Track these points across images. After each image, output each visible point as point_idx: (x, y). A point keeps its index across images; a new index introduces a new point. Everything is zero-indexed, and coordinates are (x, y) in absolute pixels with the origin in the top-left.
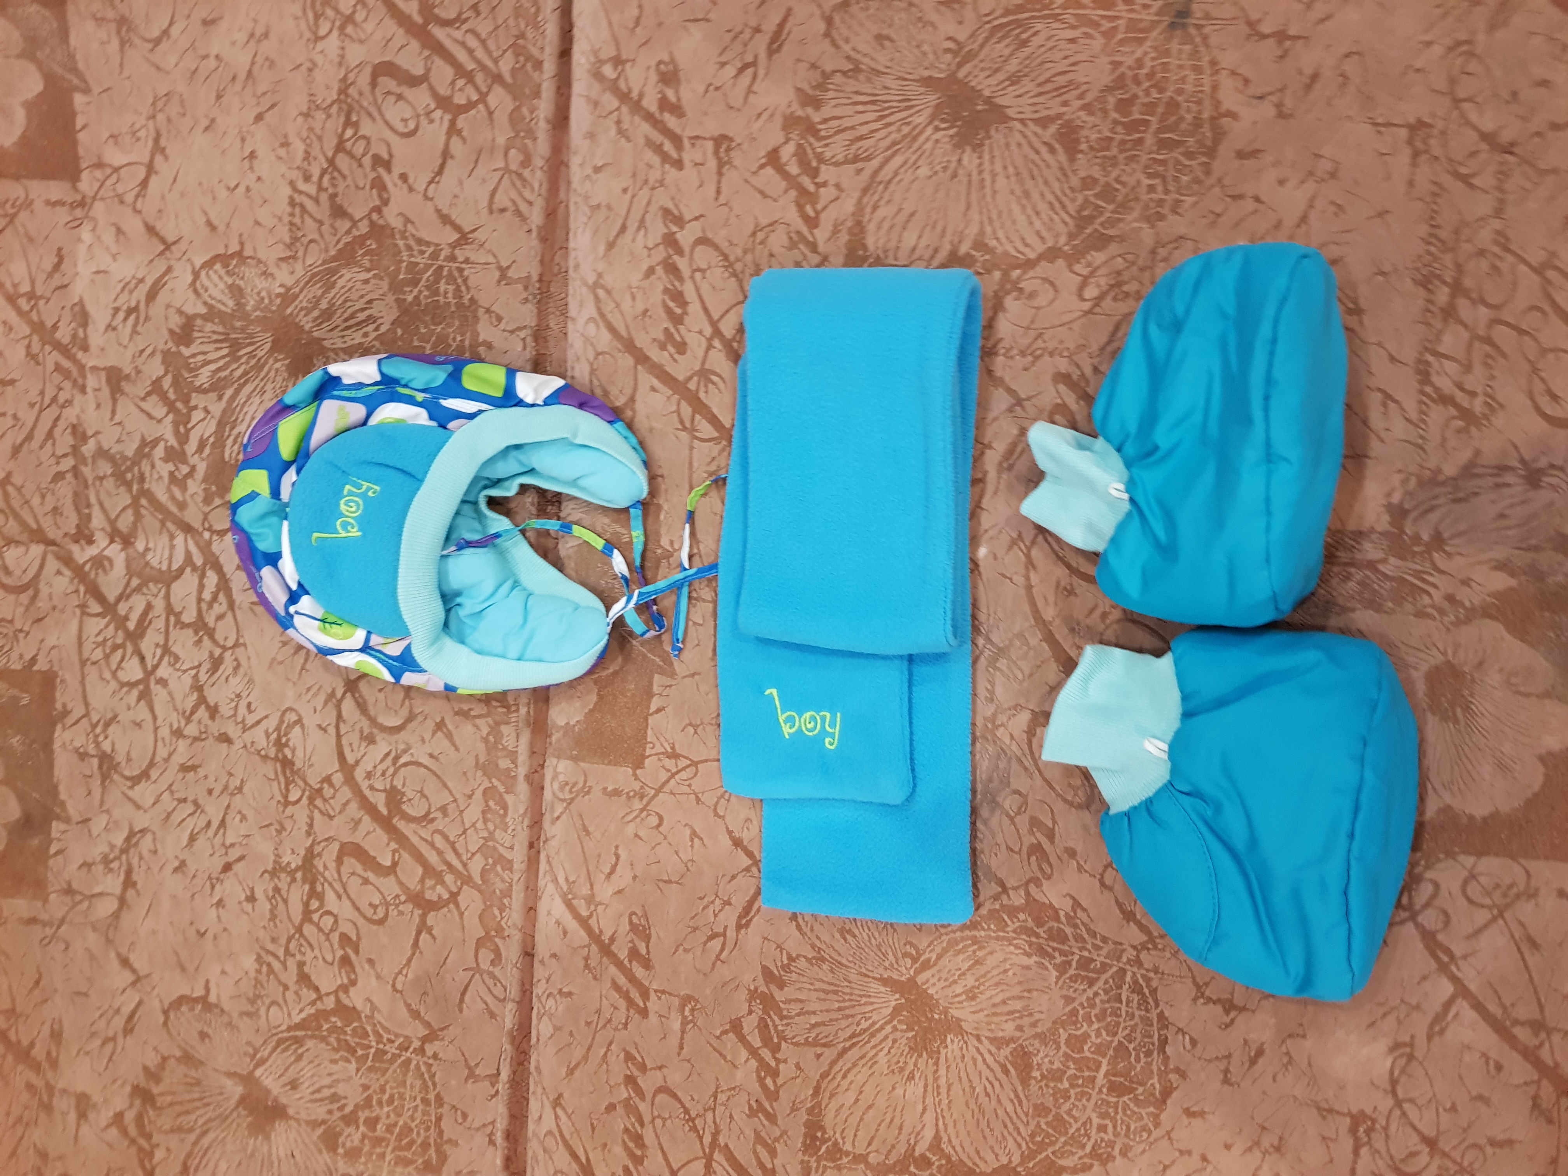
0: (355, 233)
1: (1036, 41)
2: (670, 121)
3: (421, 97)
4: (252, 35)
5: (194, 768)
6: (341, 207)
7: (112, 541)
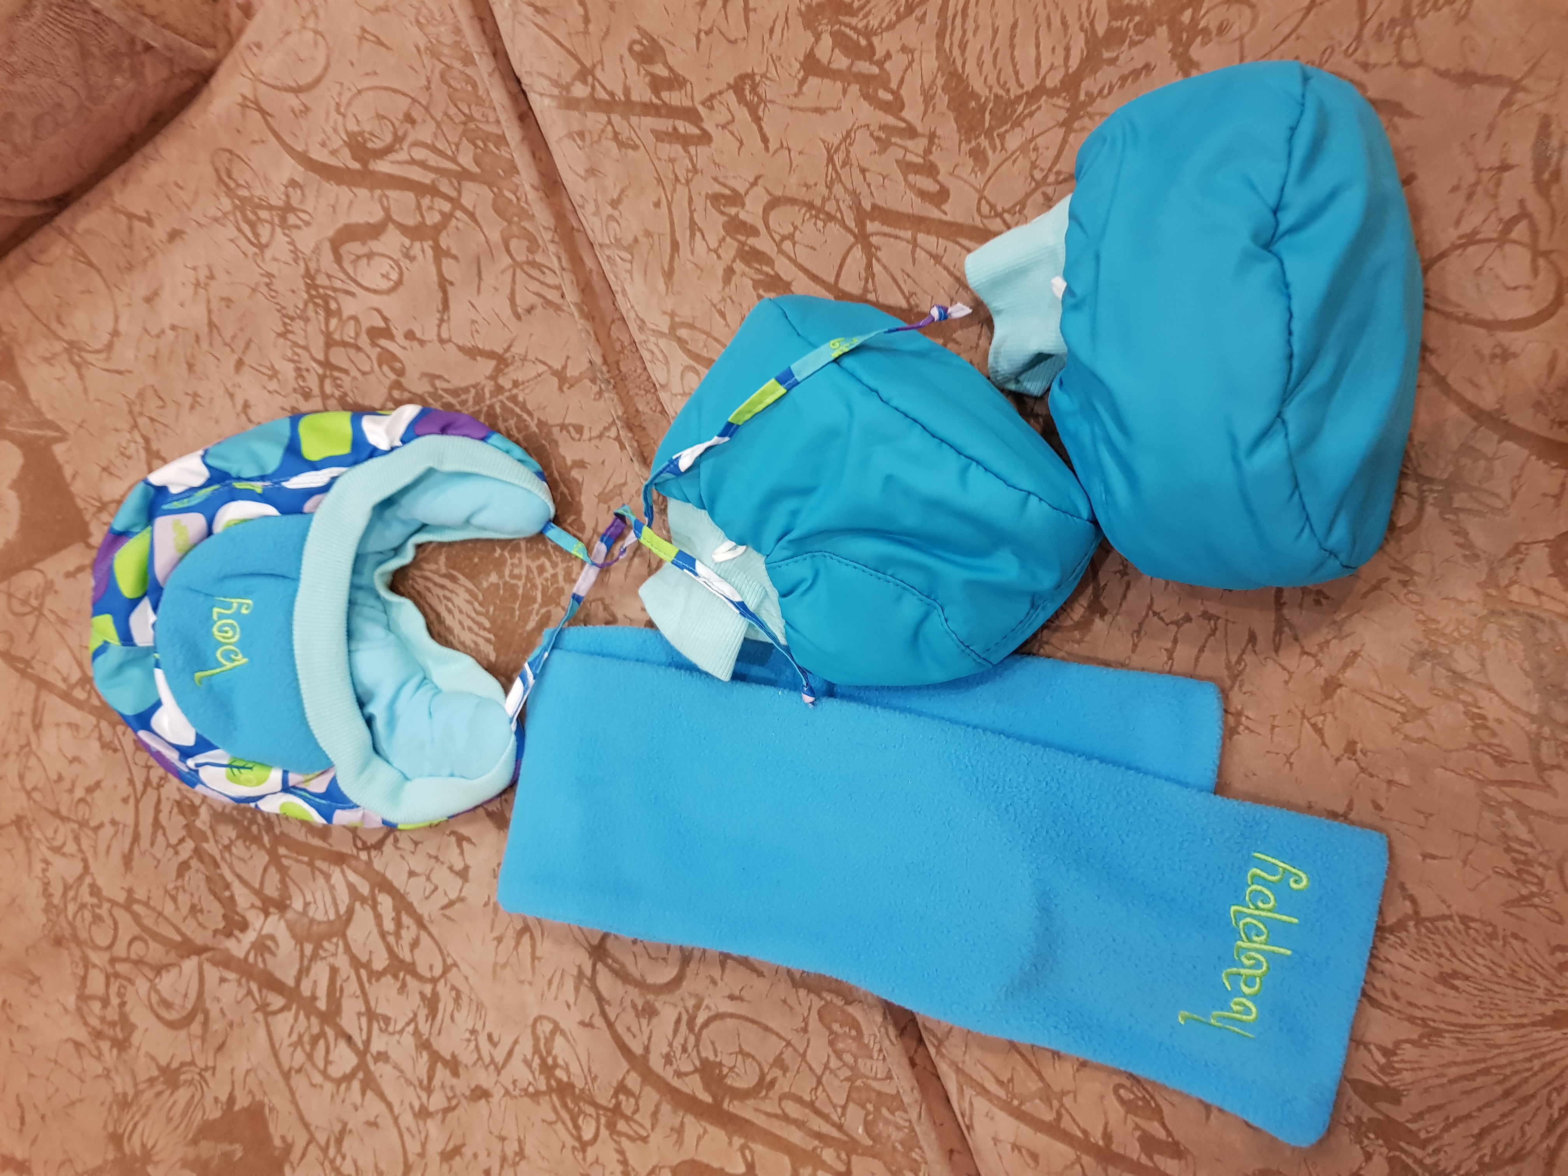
2: (674, 98)
5: (457, 1151)
7: (267, 914)
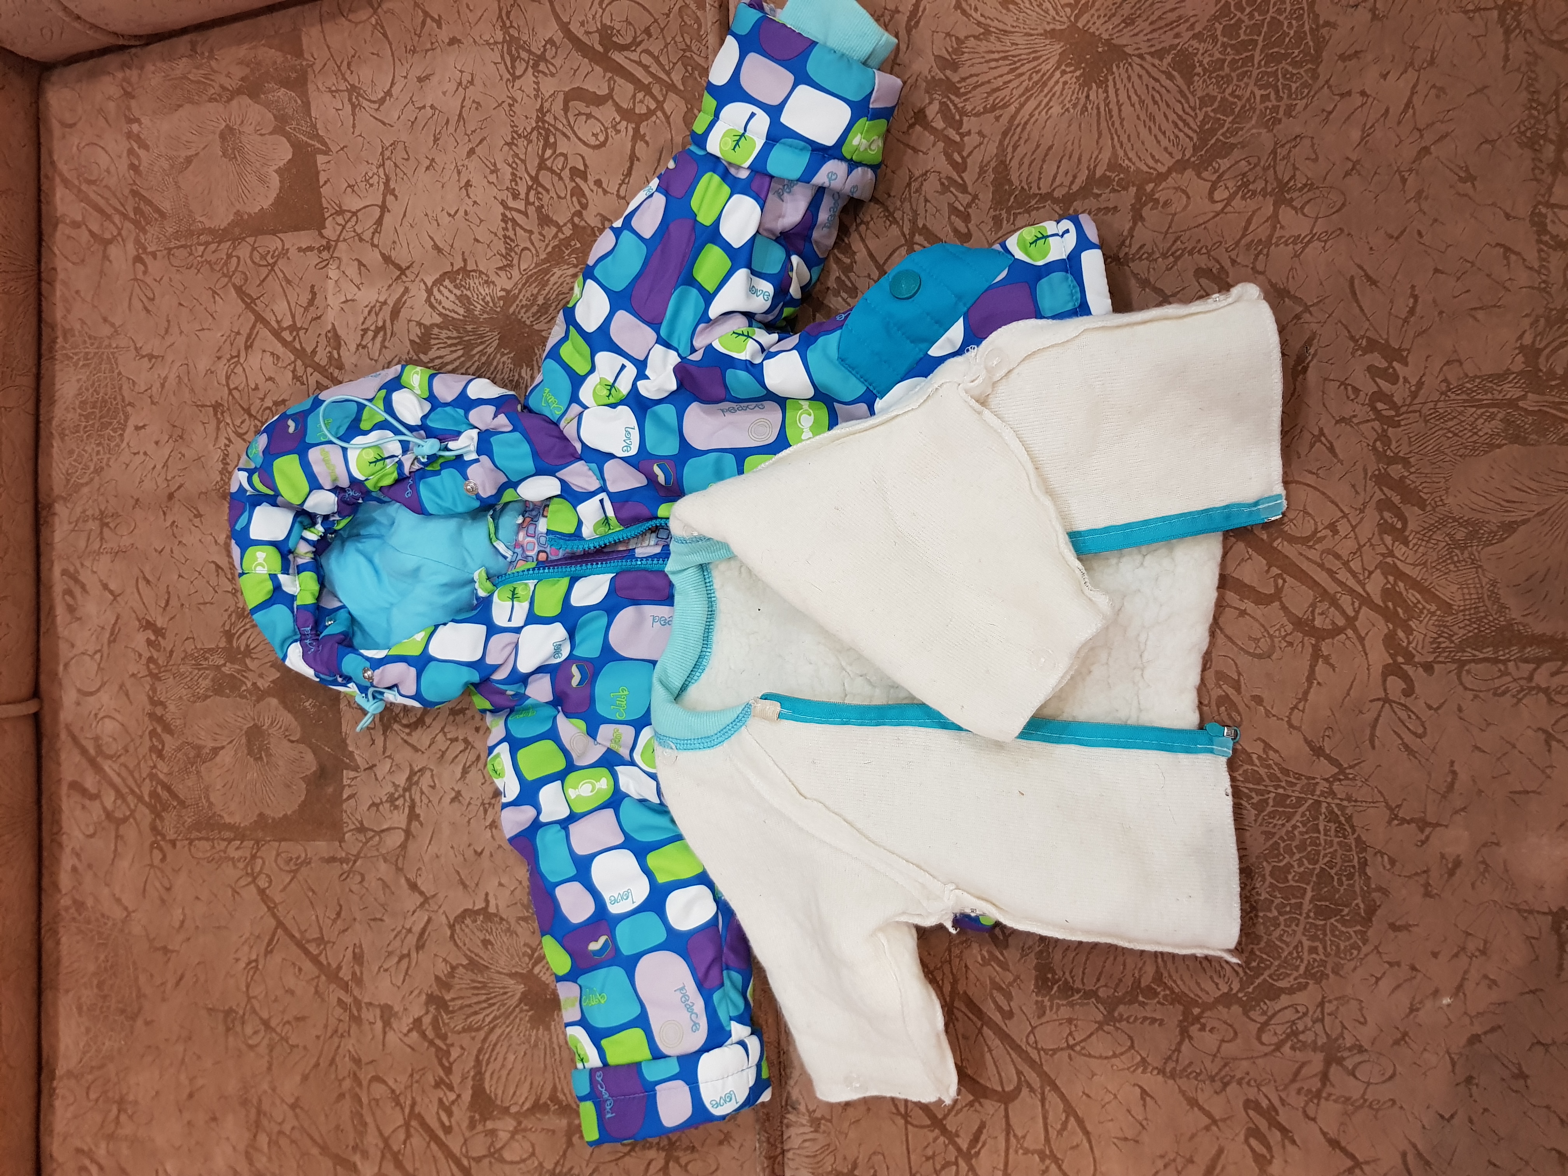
0: (561, 236)
3: (607, 113)
4: (460, 84)
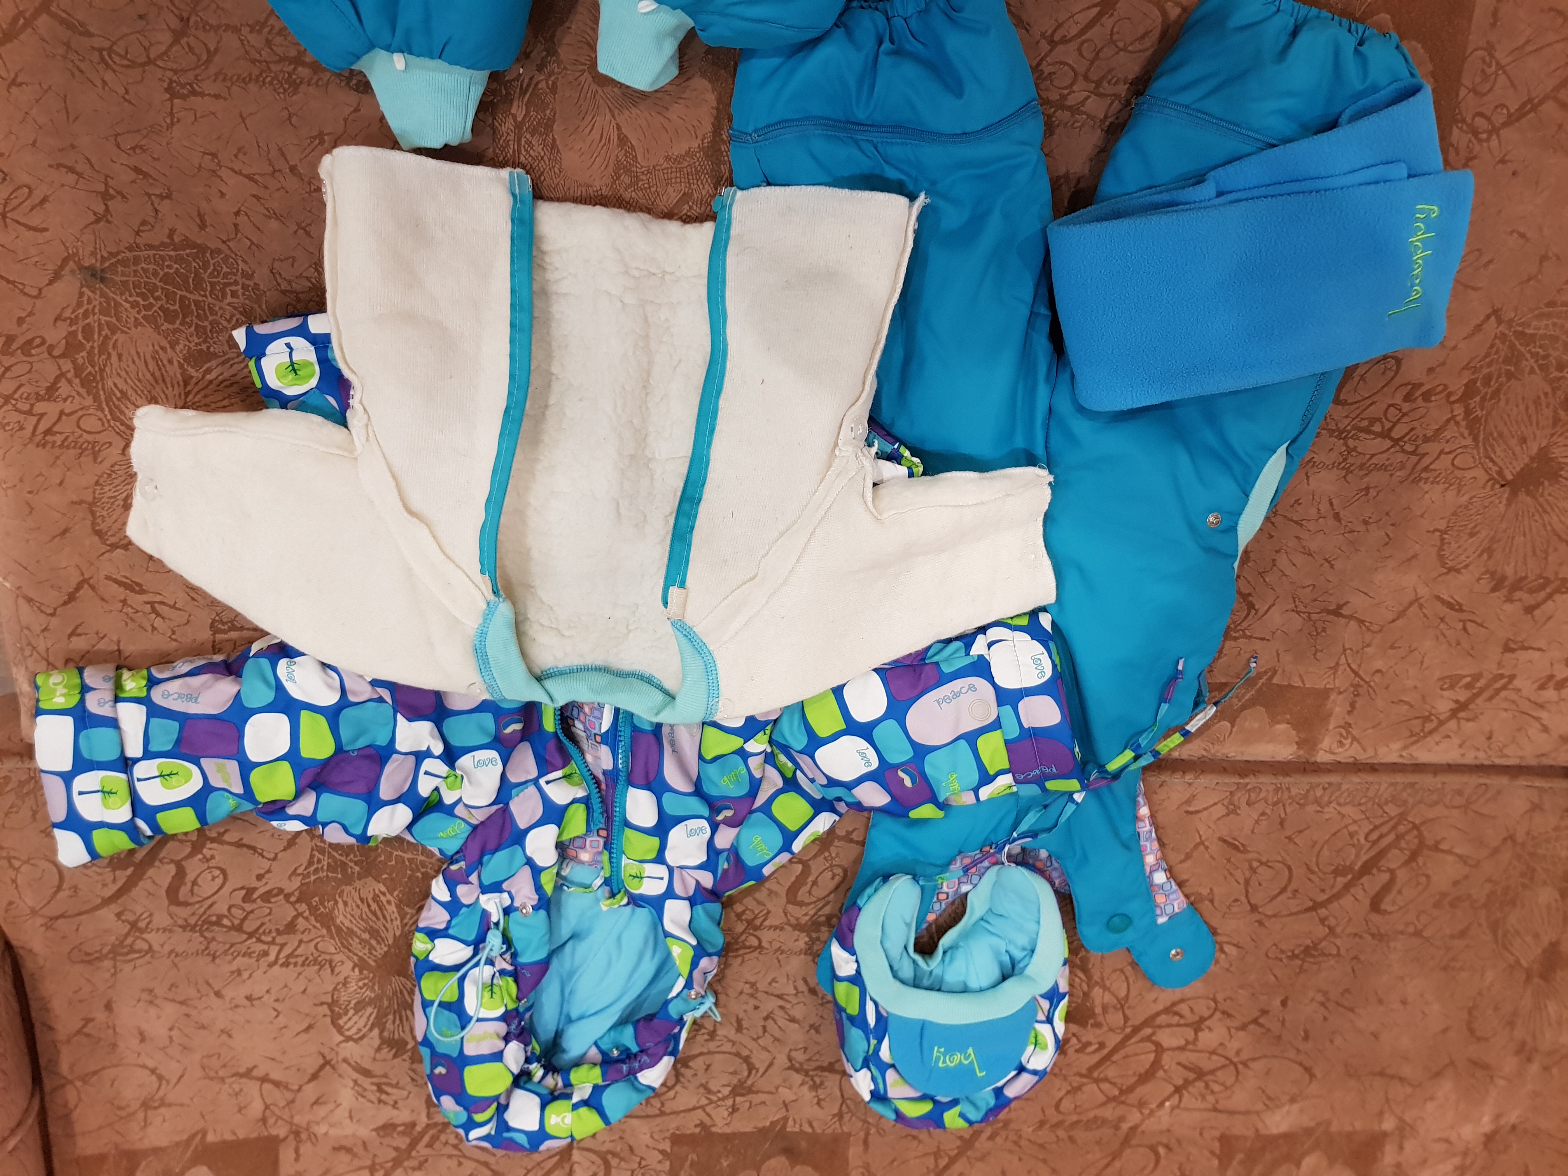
0: (307, 914)
1: (121, 385)
3: (193, 867)
5: (739, 1021)
6: (286, 926)
